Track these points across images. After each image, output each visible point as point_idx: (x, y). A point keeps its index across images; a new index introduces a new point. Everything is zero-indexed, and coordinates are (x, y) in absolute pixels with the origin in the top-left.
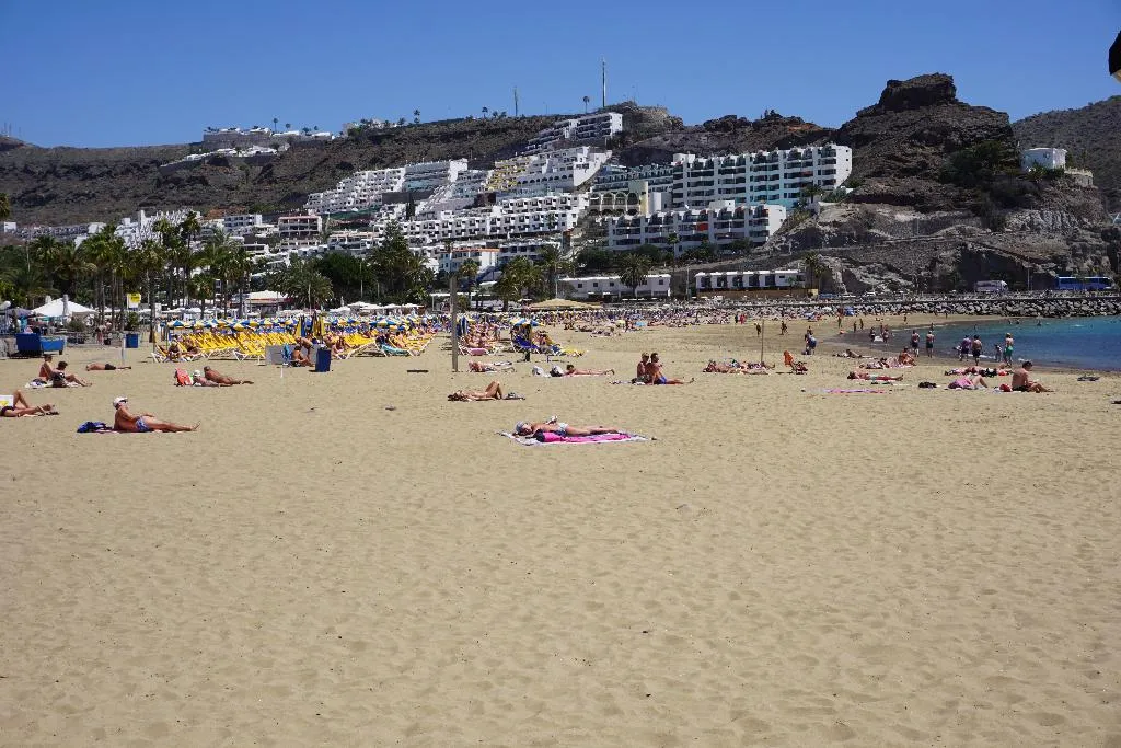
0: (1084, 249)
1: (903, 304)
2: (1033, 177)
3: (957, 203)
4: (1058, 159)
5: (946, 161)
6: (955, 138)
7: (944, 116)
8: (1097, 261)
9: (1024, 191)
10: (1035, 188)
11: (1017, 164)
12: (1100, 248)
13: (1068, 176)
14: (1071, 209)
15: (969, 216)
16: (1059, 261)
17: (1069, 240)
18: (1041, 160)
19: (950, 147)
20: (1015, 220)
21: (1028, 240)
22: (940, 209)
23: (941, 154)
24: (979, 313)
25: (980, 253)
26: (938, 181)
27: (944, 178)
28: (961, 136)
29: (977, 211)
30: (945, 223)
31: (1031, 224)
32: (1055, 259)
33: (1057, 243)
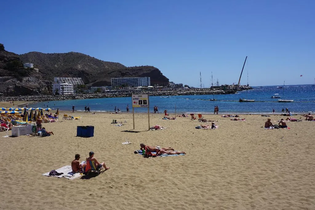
0: (43, 86)
1: (8, 99)
2: (28, 69)
3: (10, 75)
4: (32, 66)
5: (5, 64)
6: (6, 59)
7: (2, 53)
8: (45, 89)
9: (26, 72)
10: (28, 72)
11: (23, 66)
12: (46, 86)
13: (35, 70)
14: (37, 77)
15: (13, 78)
16: (39, 89)
17: (39, 84)
18: (28, 66)
19: (5, 61)
20: (25, 79)
21: (30, 83)
22: (5, 76)
23: (3, 63)
24: (28, 101)
25: (20, 86)
26: (3, 69)
27: (5, 68)
28: (8, 59)
29: (15, 77)
30: (8, 79)
31: (28, 80)
32: (37, 88)
33: (36, 84)
